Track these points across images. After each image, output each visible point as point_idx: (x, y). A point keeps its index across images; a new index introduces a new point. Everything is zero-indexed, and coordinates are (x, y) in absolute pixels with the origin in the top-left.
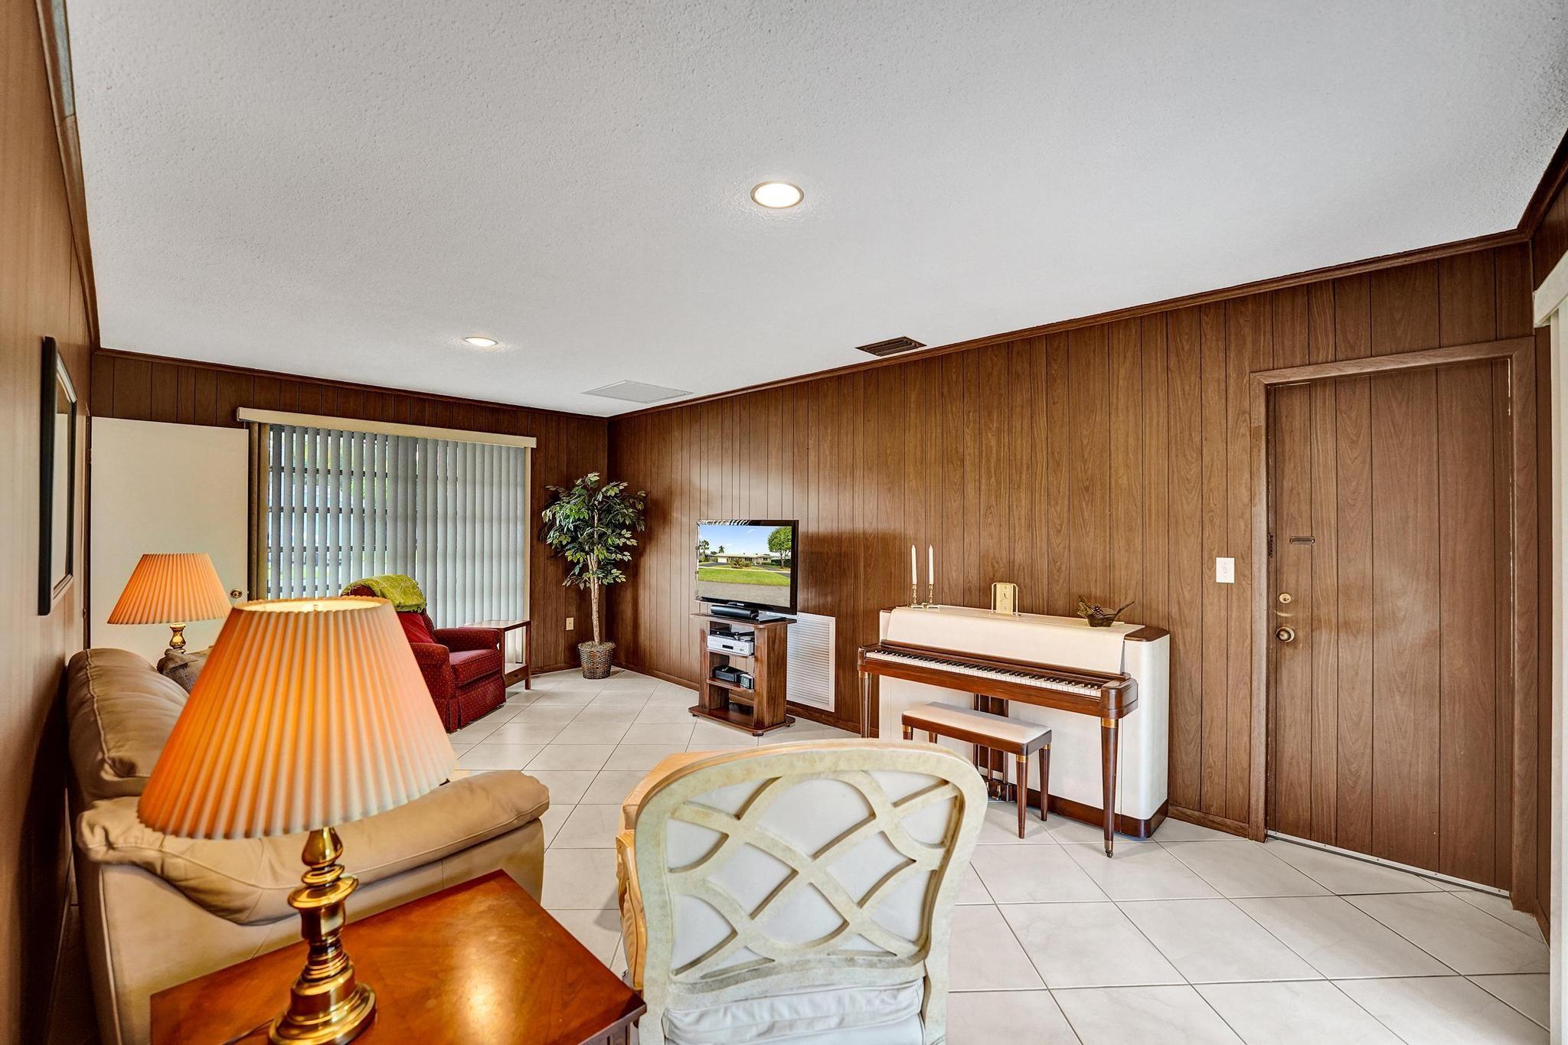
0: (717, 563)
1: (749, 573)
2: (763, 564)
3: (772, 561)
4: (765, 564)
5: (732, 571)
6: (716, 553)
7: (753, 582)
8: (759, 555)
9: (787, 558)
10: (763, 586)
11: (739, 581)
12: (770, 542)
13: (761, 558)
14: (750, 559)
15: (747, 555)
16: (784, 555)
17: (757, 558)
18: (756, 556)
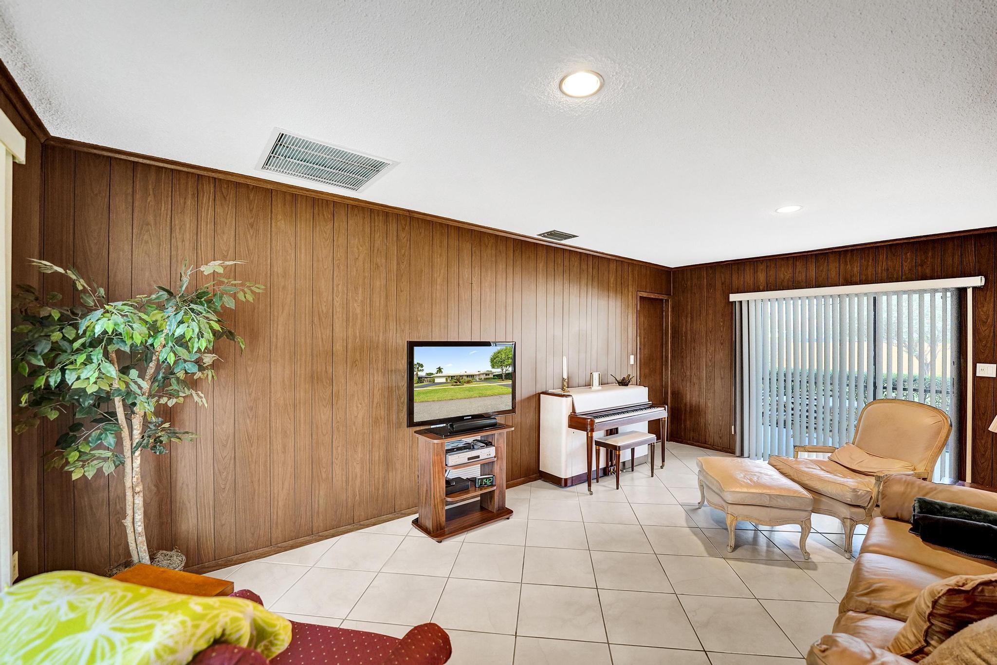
0: (433, 383)
1: (471, 388)
2: (484, 379)
3: (494, 376)
4: (486, 379)
5: (452, 389)
6: (433, 374)
7: (475, 395)
8: (481, 372)
9: (507, 372)
10: (485, 398)
11: (459, 397)
12: (492, 361)
13: (483, 374)
14: (472, 376)
15: (469, 373)
16: (504, 370)
17: (479, 375)
18: (478, 373)
